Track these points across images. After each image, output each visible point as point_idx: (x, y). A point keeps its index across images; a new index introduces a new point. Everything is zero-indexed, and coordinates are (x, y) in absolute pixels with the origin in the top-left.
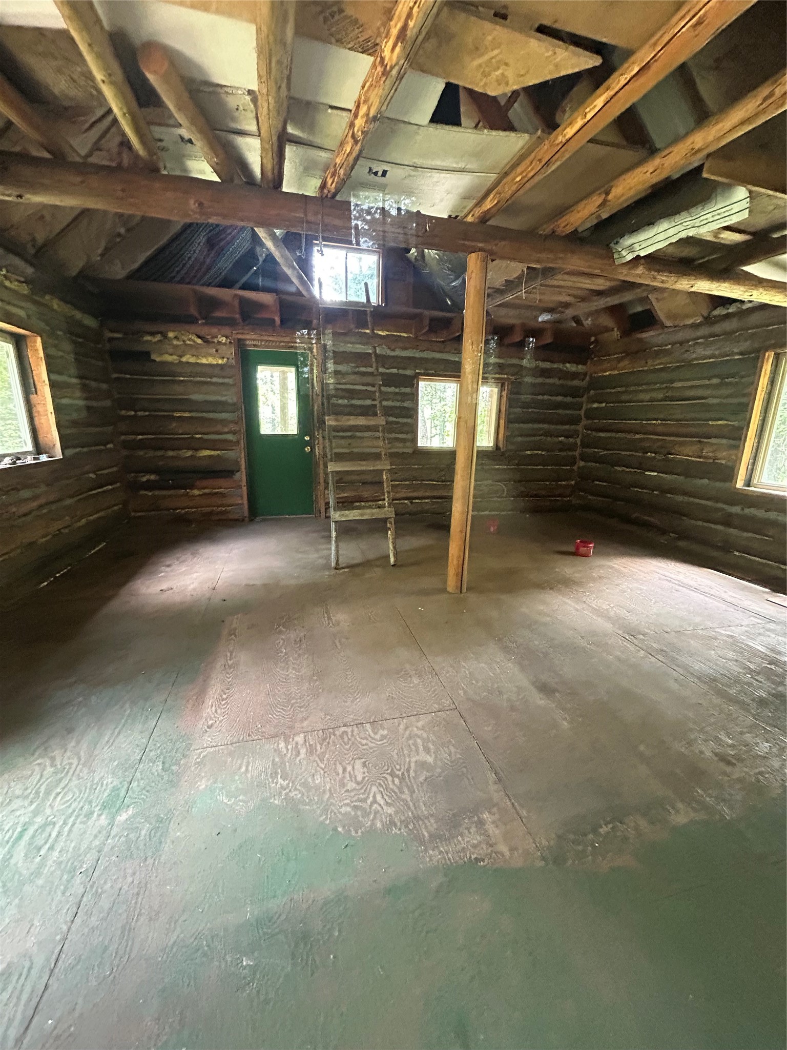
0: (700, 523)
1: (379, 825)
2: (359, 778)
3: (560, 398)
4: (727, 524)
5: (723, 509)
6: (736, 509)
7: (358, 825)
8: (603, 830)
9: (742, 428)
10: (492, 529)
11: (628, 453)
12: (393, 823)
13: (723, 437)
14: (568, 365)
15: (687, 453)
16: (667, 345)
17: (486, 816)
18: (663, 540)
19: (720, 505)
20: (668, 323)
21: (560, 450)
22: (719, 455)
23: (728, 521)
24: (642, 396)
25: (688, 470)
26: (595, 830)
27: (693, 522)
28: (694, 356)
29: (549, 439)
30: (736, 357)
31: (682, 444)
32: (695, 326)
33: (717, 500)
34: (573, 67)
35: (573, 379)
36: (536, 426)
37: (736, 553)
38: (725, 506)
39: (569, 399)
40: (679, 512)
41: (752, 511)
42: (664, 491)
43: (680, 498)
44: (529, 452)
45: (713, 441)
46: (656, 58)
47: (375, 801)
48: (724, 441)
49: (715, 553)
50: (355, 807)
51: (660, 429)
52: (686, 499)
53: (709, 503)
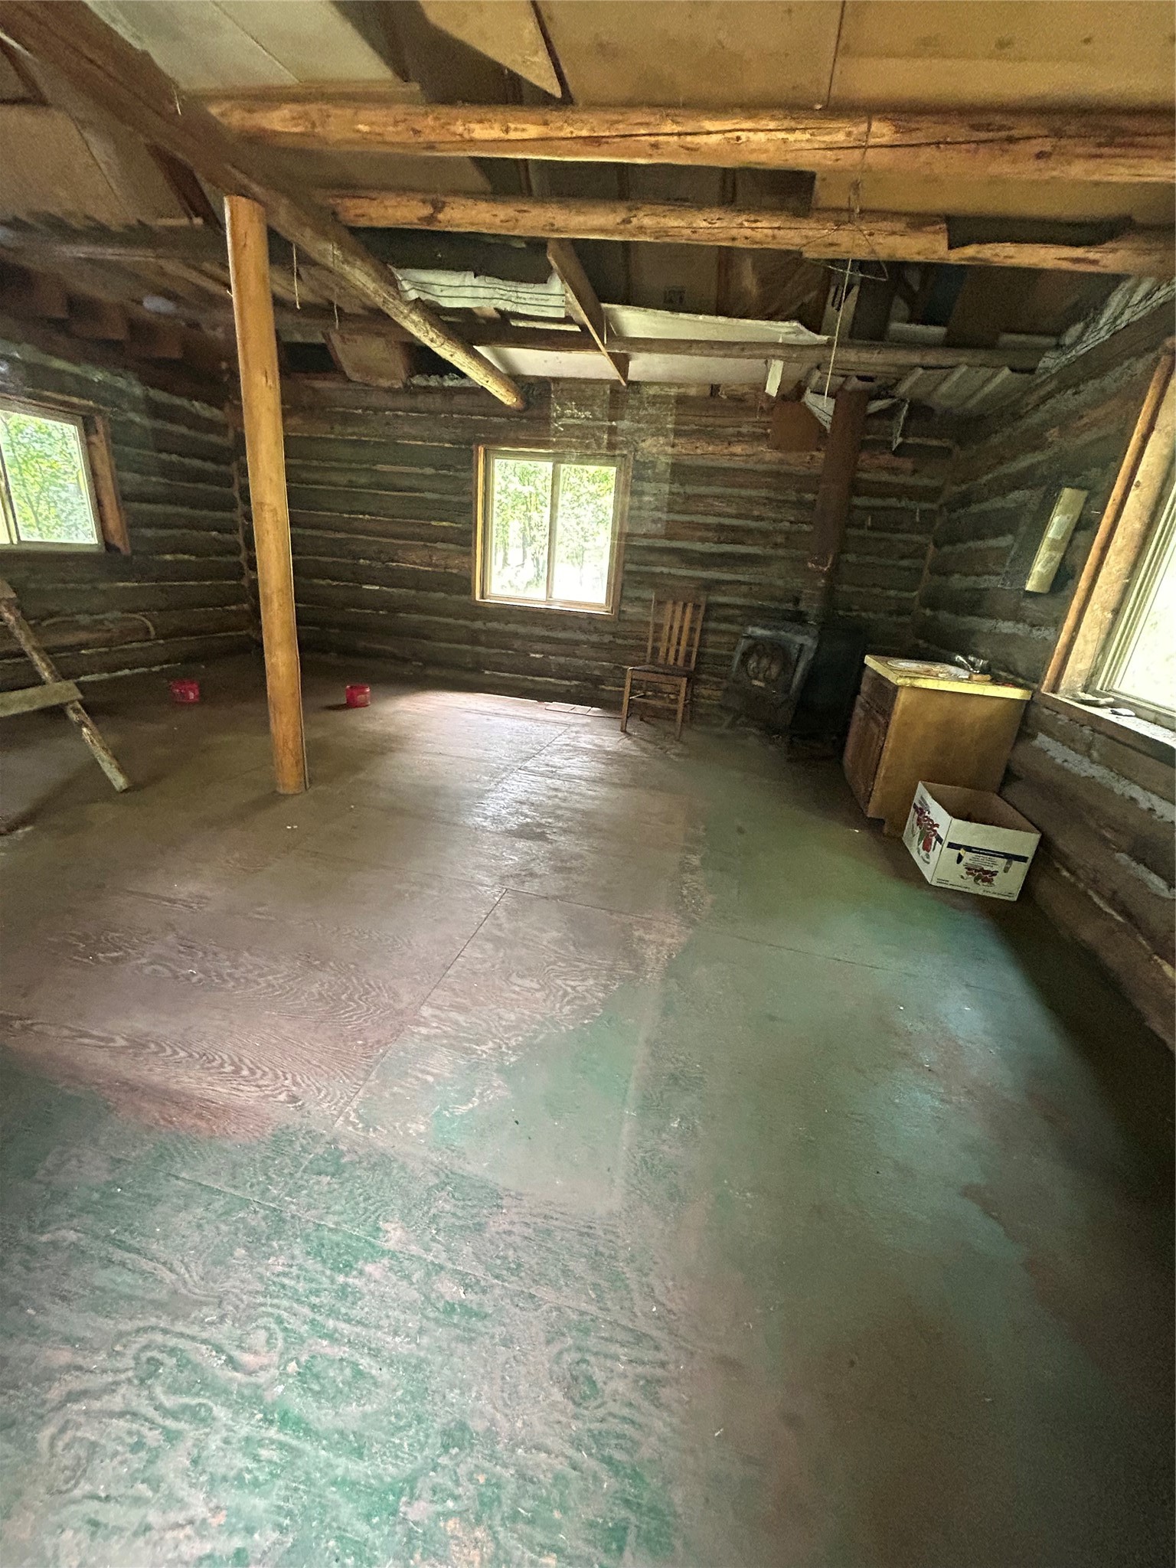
0: (443, 645)
1: (601, 995)
2: (537, 986)
3: (197, 463)
4: (475, 641)
5: (466, 627)
6: (478, 625)
7: (591, 1008)
8: (685, 892)
9: (471, 532)
10: (192, 695)
11: (330, 560)
12: (606, 987)
13: (450, 541)
14: (196, 404)
15: (414, 560)
16: (356, 408)
17: (637, 934)
18: (406, 671)
19: (461, 622)
20: (355, 377)
21: (219, 554)
22: (450, 562)
23: (474, 638)
24: (335, 477)
25: (418, 581)
26: (683, 897)
27: (437, 644)
28: (400, 433)
29: (195, 533)
30: (447, 445)
31: (406, 548)
32: (389, 391)
33: (456, 616)
34: (538, 76)
35: (208, 431)
36: (170, 509)
37: (487, 672)
38: (468, 623)
39: (209, 466)
40: (419, 633)
41: (494, 625)
42: (393, 610)
43: (416, 617)
44: (168, 557)
45: (439, 545)
46: (609, 140)
47: (574, 988)
48: (452, 546)
49: (467, 676)
50: (568, 1003)
51: (371, 526)
52: (423, 618)
53: (450, 620)
